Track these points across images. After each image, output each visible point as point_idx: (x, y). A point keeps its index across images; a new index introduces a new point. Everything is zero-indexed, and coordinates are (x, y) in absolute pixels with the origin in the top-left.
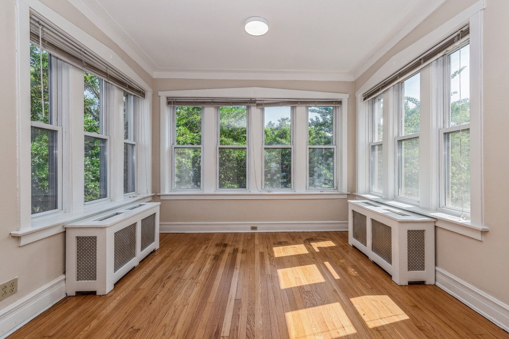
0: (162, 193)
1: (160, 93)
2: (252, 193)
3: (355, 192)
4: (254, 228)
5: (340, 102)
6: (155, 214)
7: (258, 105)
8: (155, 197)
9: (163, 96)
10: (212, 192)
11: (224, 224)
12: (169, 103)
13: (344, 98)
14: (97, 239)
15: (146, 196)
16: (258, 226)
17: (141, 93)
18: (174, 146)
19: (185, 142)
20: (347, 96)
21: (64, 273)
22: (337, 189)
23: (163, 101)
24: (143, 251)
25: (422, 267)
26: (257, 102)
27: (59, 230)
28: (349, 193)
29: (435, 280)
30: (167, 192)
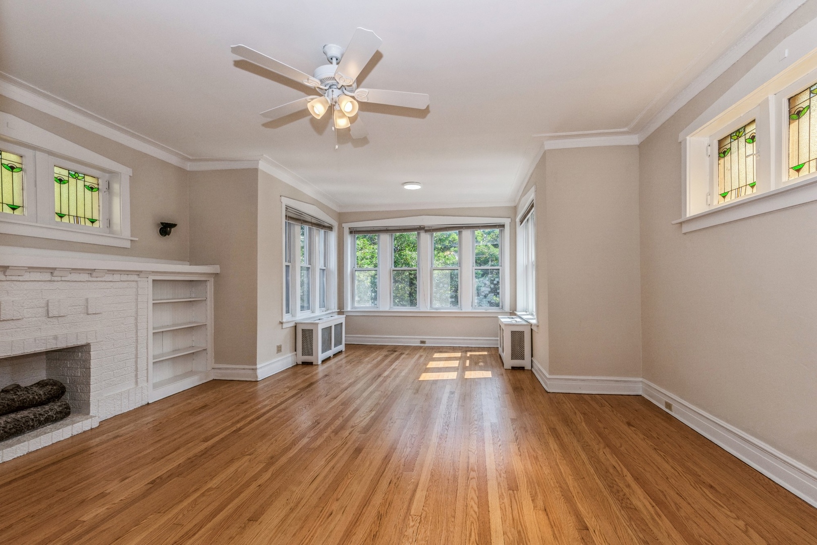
0: (345, 310)
1: (344, 225)
2: (422, 310)
3: (516, 311)
4: (423, 342)
5: (503, 226)
6: (342, 323)
7: (426, 231)
8: (341, 312)
9: (346, 226)
10: (387, 309)
11: (397, 338)
12: (351, 232)
13: (506, 222)
14: (313, 331)
15: (334, 311)
16: (427, 341)
17: (330, 228)
18: (354, 269)
19: (364, 257)
20: (509, 220)
21: (296, 351)
22: (502, 308)
23: (346, 231)
24: (336, 348)
25: (522, 357)
26: (426, 228)
27: (293, 324)
28: (511, 311)
29: (532, 367)
30: (349, 309)
